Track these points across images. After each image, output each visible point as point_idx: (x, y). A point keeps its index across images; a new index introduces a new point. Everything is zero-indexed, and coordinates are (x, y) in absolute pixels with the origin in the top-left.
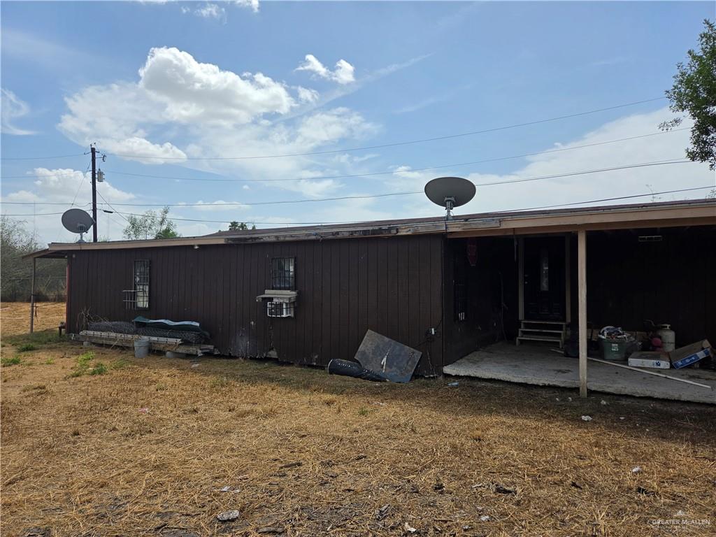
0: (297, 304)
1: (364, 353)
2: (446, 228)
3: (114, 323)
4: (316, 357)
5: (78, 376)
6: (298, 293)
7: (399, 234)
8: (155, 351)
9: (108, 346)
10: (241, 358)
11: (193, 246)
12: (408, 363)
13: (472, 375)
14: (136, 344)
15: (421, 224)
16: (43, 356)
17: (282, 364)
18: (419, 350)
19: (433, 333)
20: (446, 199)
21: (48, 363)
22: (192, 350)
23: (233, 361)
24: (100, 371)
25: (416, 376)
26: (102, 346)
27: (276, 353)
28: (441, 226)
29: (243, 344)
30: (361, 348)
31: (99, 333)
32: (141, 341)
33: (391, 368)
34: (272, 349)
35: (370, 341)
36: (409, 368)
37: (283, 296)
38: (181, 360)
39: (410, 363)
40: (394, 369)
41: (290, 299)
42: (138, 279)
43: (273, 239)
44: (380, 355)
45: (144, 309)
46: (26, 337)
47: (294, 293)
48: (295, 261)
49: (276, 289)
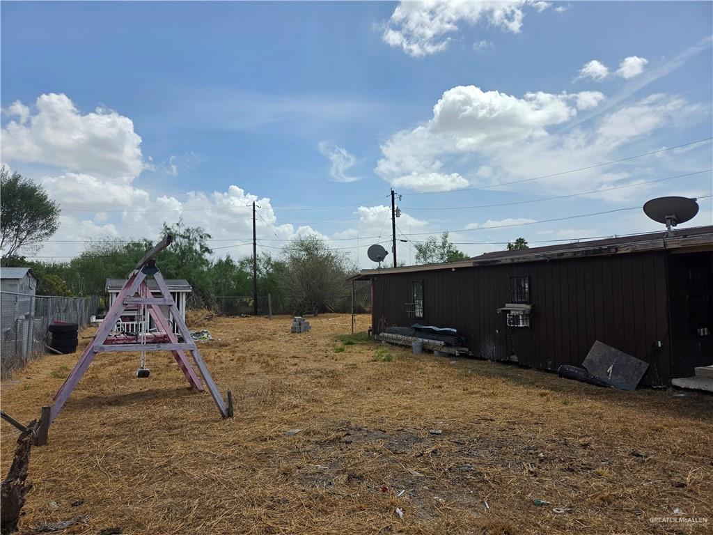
0: (532, 316)
1: (591, 361)
2: (665, 245)
3: (401, 328)
4: (551, 362)
5: (375, 361)
6: (532, 307)
7: (618, 253)
8: (426, 350)
9: (396, 345)
10: (489, 361)
11: (451, 269)
12: (634, 373)
13: (703, 389)
14: (413, 344)
15: (640, 243)
16: (357, 348)
17: (521, 367)
18: (646, 361)
19: (660, 345)
20: (667, 217)
21: (360, 352)
22: (452, 350)
23: (483, 362)
24: (389, 359)
25: (642, 385)
26: (393, 344)
27: (516, 358)
28: (660, 244)
29: (490, 348)
30: (589, 356)
31: (391, 335)
32: (417, 342)
33: (617, 376)
34: (514, 354)
35: (597, 351)
36: (636, 378)
37: (518, 309)
38: (444, 358)
39: (636, 373)
40: (620, 377)
41: (524, 311)
42: (415, 295)
43: (509, 261)
44: (606, 364)
45: (419, 318)
46: (349, 337)
47: (528, 307)
48: (529, 279)
49: (515, 303)
